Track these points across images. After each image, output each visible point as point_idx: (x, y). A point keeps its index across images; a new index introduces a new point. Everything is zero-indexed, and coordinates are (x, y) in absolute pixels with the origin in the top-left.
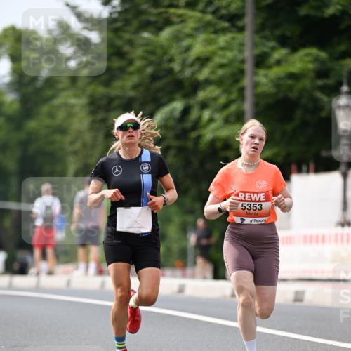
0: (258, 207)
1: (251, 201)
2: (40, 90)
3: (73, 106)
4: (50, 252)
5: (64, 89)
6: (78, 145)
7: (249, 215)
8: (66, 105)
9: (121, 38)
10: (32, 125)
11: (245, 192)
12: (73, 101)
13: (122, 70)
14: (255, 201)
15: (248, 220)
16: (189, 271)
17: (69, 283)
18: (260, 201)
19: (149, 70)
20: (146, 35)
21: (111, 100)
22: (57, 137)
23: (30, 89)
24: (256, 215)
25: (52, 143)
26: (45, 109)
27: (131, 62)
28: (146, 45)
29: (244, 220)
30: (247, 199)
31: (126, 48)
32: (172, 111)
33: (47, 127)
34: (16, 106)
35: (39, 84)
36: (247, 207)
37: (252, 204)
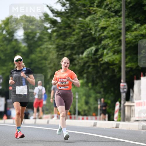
0: (65, 83)
1: (63, 81)
2: (36, 41)
3: (50, 48)
4: (40, 109)
5: (46, 41)
6: (52, 65)
7: (62, 86)
8: (47, 48)
9: (69, 20)
10: (33, 56)
11: (60, 78)
12: (50, 46)
13: (70, 33)
14: (64, 81)
15: (62, 88)
16: (98, 117)
17: (48, 122)
18: (65, 81)
19: (82, 33)
20: (80, 19)
21: (65, 46)
22: (44, 61)
23: (32, 41)
24: (64, 86)
25: (41, 64)
26: (38, 49)
27: (74, 30)
28: (81, 23)
29: (60, 88)
30: (61, 81)
31: (72, 24)
32: (91, 50)
33: (40, 57)
34: (26, 48)
35: (36, 39)
36: (61, 83)
37: (63, 82)
